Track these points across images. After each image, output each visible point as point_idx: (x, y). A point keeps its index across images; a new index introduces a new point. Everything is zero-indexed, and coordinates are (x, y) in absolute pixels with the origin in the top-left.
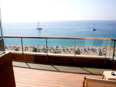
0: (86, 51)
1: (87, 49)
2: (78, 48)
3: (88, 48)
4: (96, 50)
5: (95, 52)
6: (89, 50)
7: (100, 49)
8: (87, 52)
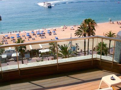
0: (30, 37)
1: (31, 34)
2: (18, 35)
3: (33, 32)
4: (44, 33)
5: (44, 37)
6: (34, 34)
7: (49, 32)
8: (32, 39)
